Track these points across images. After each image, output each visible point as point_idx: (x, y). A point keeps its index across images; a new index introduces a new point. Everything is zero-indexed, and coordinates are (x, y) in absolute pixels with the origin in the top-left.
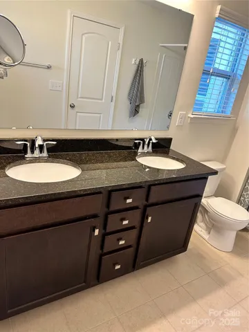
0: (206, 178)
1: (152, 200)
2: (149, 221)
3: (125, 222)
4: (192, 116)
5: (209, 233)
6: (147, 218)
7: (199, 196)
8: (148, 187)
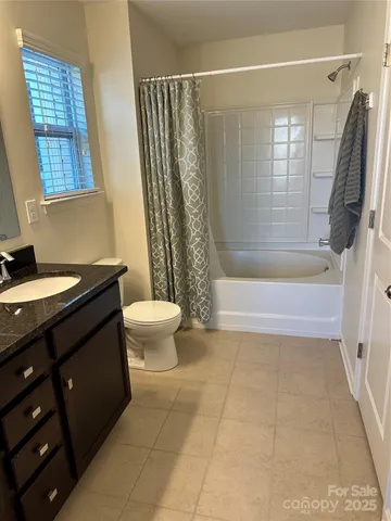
0: (117, 282)
1: (60, 352)
2: (71, 386)
3: (37, 412)
4: (48, 203)
5: (143, 358)
6: (67, 385)
7: (118, 312)
8: (47, 334)
